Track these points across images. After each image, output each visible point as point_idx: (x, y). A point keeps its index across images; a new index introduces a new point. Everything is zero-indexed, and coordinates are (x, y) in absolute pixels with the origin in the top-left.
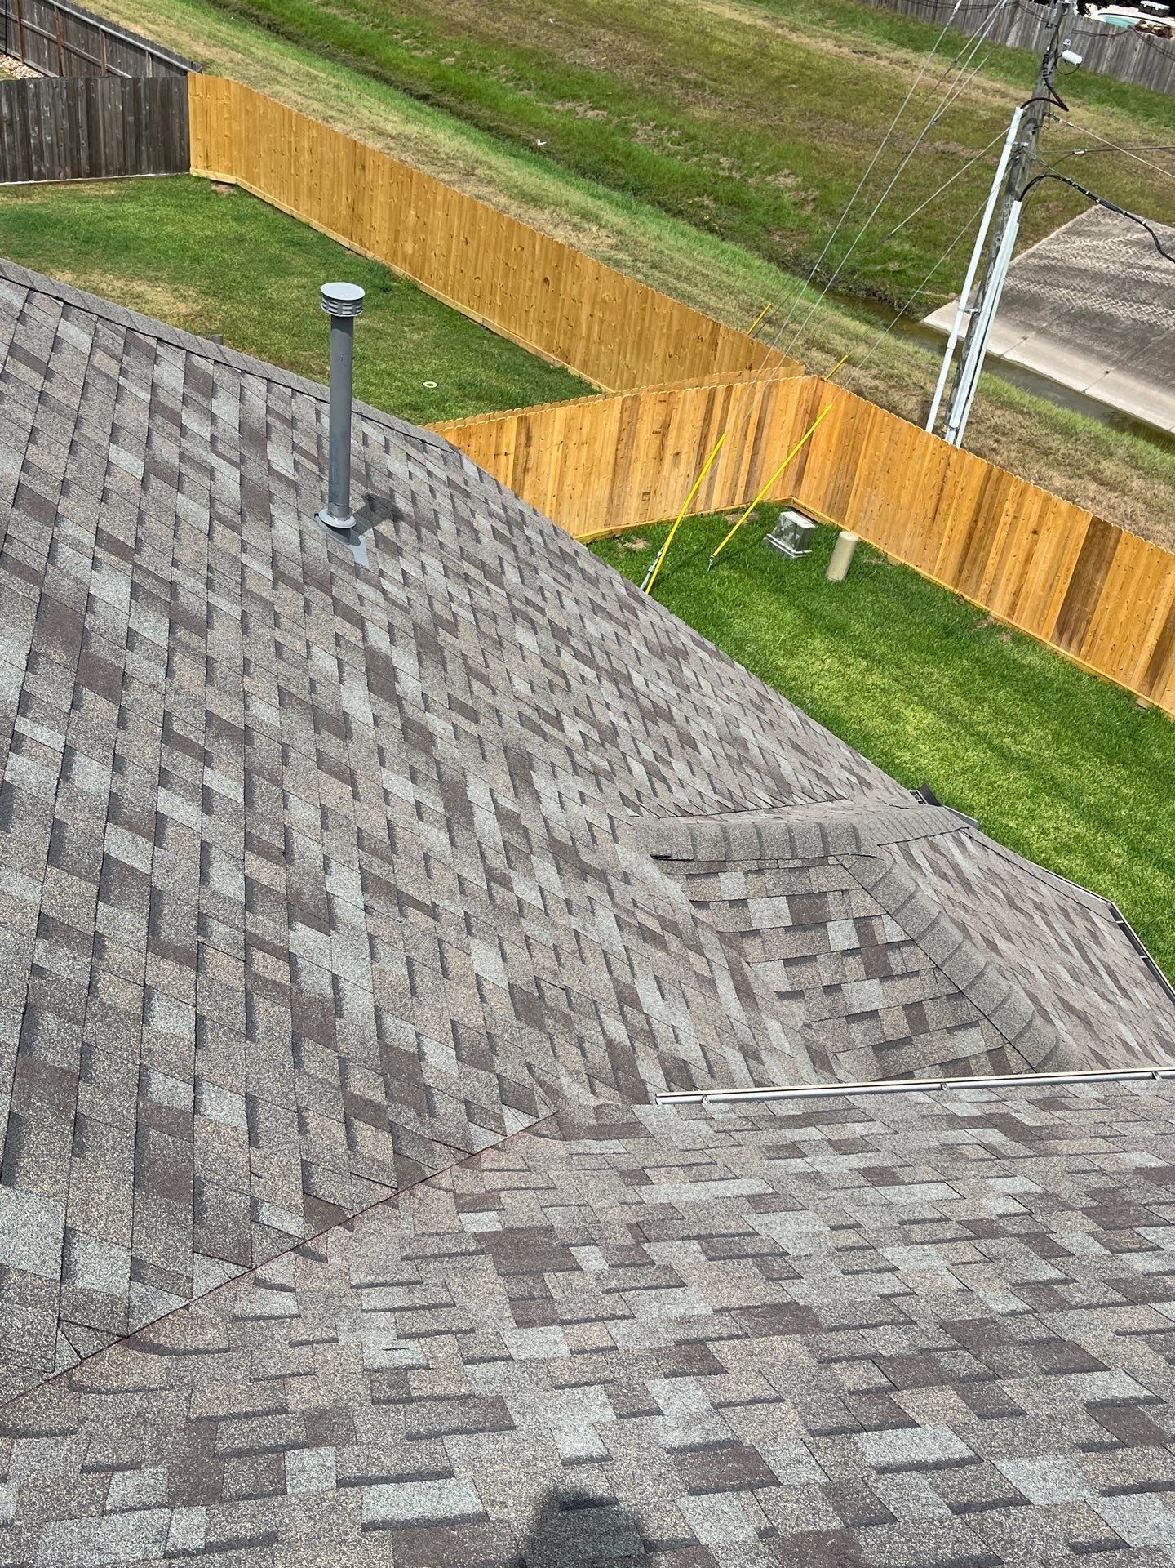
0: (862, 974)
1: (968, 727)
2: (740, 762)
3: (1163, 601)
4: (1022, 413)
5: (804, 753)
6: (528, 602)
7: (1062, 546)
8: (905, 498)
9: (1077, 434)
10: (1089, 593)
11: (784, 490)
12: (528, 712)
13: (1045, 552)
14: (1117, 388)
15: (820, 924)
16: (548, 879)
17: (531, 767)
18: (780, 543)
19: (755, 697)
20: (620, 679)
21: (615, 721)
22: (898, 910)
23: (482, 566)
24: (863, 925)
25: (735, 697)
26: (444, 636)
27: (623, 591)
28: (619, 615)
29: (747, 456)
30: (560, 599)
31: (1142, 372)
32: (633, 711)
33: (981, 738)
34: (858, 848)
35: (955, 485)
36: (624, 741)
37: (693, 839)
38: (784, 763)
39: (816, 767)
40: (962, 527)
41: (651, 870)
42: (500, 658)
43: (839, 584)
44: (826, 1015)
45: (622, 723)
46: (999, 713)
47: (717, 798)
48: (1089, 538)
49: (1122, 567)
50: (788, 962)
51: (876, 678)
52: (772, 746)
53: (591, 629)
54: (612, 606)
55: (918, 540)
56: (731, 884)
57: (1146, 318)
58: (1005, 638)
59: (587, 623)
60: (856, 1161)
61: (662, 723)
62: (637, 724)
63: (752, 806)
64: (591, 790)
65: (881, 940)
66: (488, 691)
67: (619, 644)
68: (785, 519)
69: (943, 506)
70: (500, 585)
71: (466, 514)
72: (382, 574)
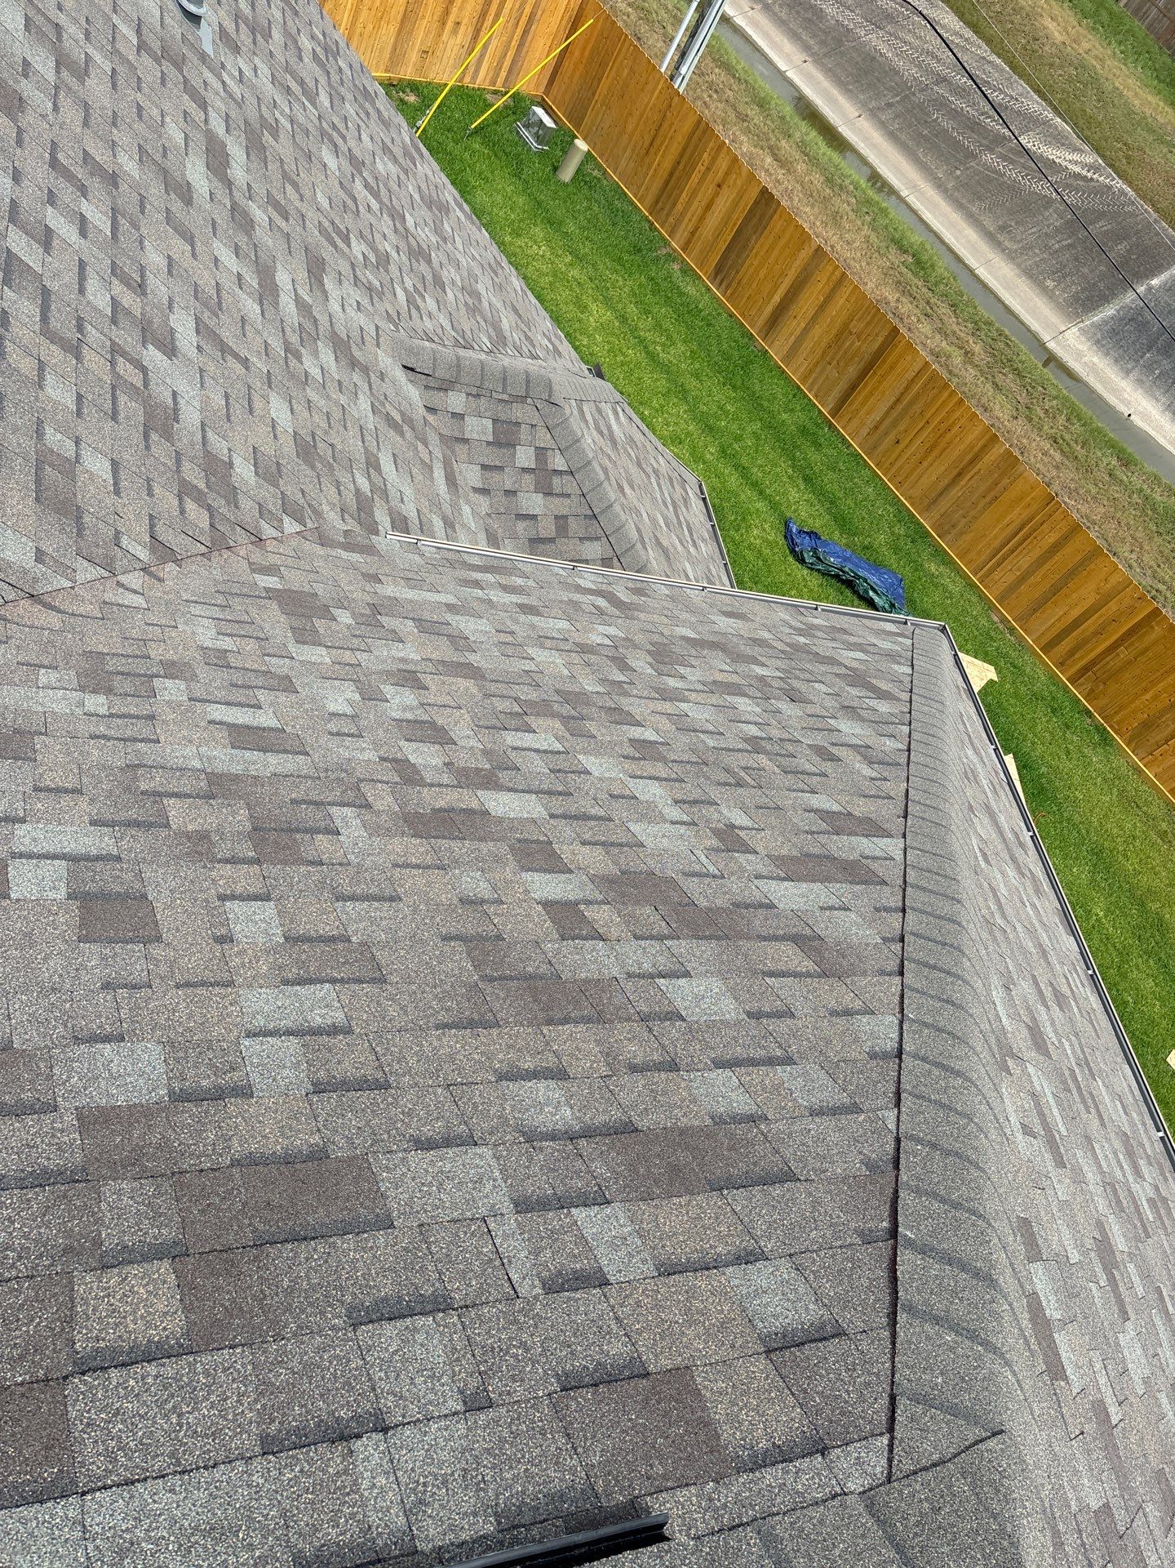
0: (532, 488)
1: (634, 330)
2: (474, 310)
3: (793, 270)
4: (734, 77)
5: (520, 316)
6: (334, 127)
7: (735, 204)
8: (630, 127)
9: (769, 109)
10: (745, 246)
11: (537, 86)
12: (326, 224)
13: (722, 204)
14: (809, 77)
15: (512, 446)
16: (327, 362)
17: (324, 270)
18: (525, 133)
19: (492, 261)
20: (397, 216)
21: (389, 250)
22: (567, 448)
23: (302, 83)
24: (541, 452)
25: (478, 257)
26: (267, 138)
27: (407, 140)
28: (401, 160)
29: (514, 44)
30: (359, 131)
31: (830, 70)
32: (403, 245)
33: (642, 341)
34: (550, 396)
35: (670, 127)
36: (393, 268)
37: (435, 360)
38: (504, 320)
39: (526, 330)
40: (667, 165)
41: (400, 375)
42: (309, 170)
43: (565, 185)
44: (502, 510)
45: (394, 254)
46: (658, 326)
47: (453, 333)
48: (756, 203)
49: (773, 234)
50: (484, 467)
51: (574, 272)
52: (499, 305)
53: (380, 166)
54: (398, 151)
55: (632, 165)
56: (456, 401)
57: (846, 23)
58: (676, 267)
59: (377, 160)
60: (515, 599)
61: (422, 262)
62: (404, 258)
63: (476, 347)
64: (365, 302)
65: (550, 467)
66: (297, 196)
67: (399, 186)
68: (534, 113)
69: (658, 141)
70: (314, 104)
71: (294, 31)
72: (223, 66)
